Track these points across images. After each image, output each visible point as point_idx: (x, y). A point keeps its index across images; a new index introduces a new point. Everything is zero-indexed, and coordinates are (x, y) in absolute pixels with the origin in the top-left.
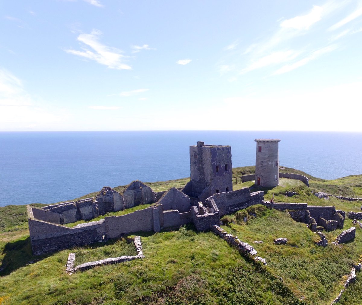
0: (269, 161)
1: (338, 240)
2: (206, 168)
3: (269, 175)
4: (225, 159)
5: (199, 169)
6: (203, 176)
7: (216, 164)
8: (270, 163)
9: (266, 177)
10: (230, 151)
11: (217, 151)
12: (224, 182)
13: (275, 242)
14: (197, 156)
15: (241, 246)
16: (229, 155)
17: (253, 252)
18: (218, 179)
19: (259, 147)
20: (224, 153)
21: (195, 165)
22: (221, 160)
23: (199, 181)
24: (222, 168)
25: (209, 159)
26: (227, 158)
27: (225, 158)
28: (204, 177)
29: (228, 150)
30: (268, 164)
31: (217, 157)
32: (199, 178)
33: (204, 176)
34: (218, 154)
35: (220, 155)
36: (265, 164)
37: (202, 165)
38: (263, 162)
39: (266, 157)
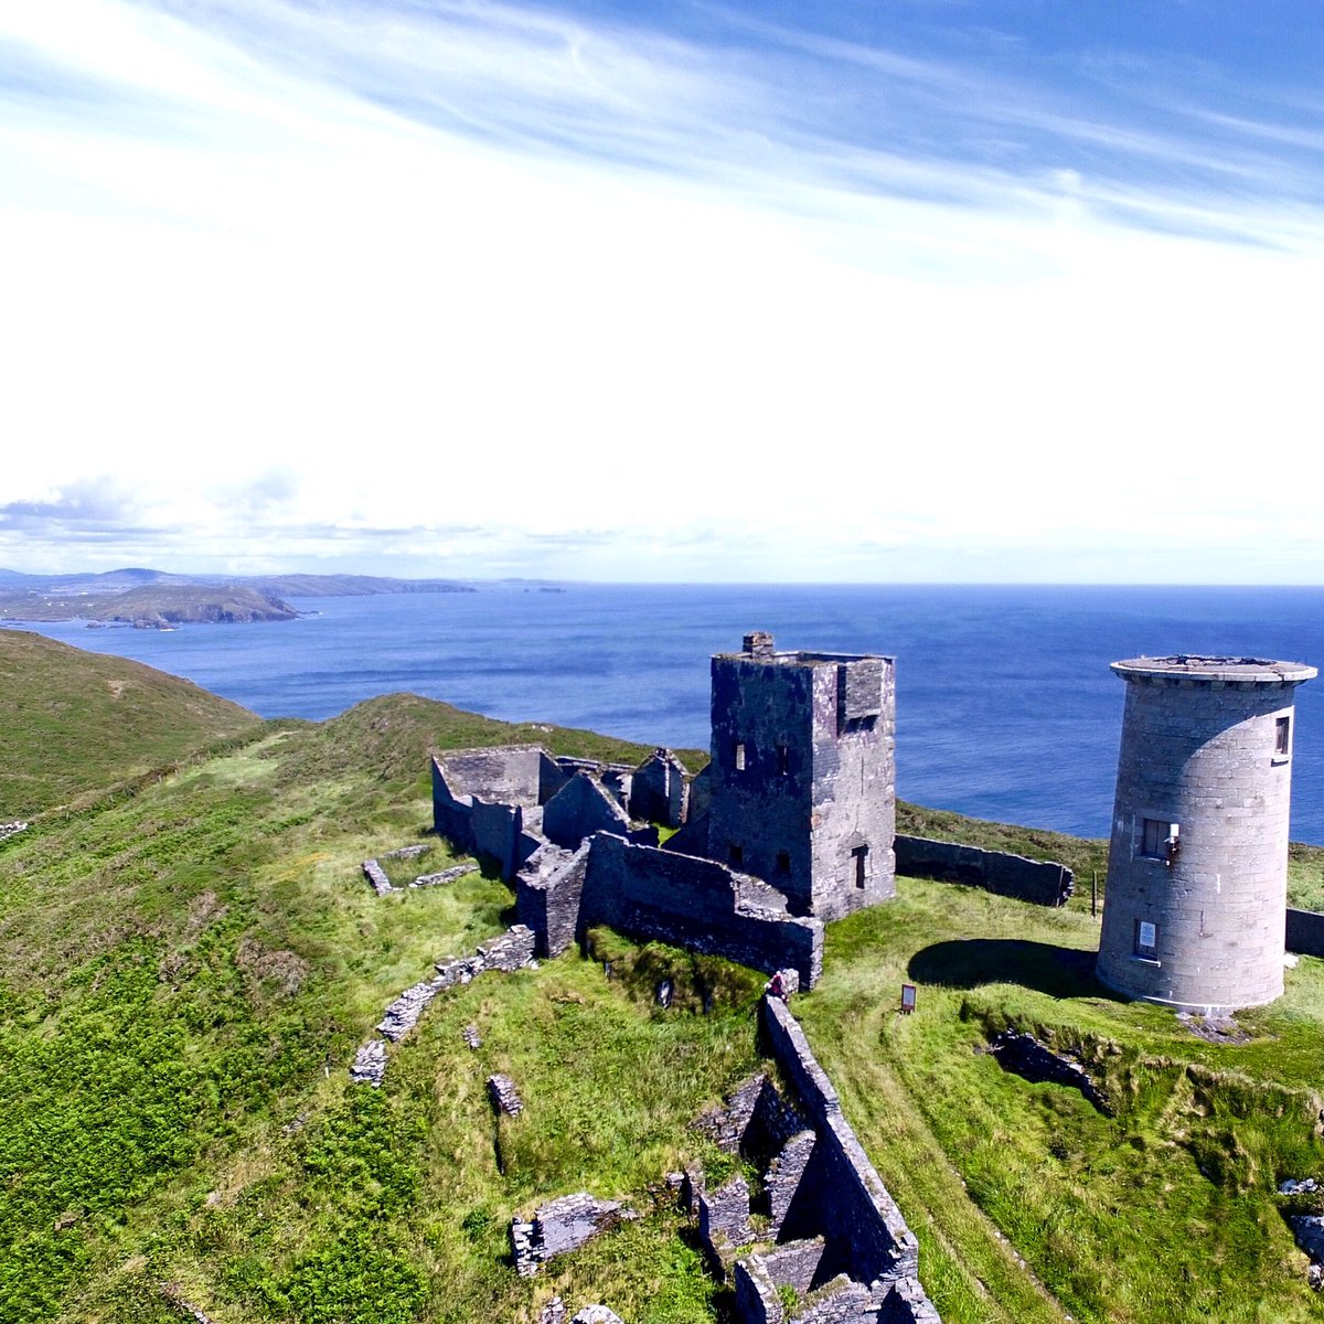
0: (1119, 807)
4: (779, 720)
7: (731, 732)
10: (804, 686)
11: (739, 677)
12: (765, 825)
16: (798, 705)
18: (740, 802)
20: (775, 694)
22: (757, 720)
24: (761, 758)
26: (788, 717)
27: (775, 715)
29: (796, 680)
31: (740, 703)
34: (742, 690)
35: (755, 696)
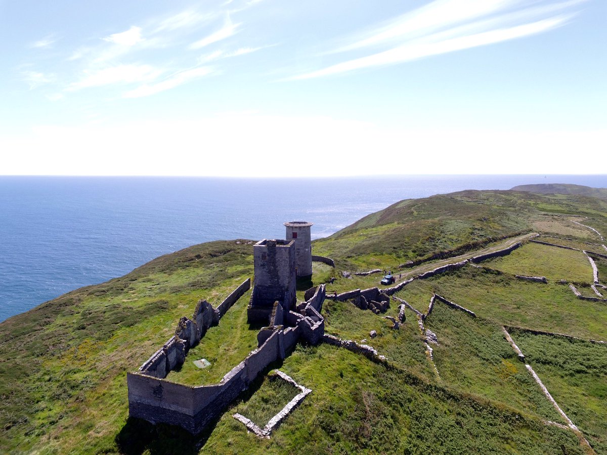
0: (306, 247)
1: (400, 320)
2: (282, 270)
3: (306, 263)
5: (269, 272)
6: (276, 280)
8: (307, 250)
9: (303, 266)
13: (371, 336)
14: (267, 257)
15: (364, 349)
17: (375, 352)
19: (293, 233)
21: (264, 268)
23: (269, 286)
25: (287, 259)
28: (278, 281)
30: (305, 251)
32: (269, 282)
33: (278, 279)
36: (302, 251)
37: (275, 267)
38: (299, 249)
39: (303, 243)
